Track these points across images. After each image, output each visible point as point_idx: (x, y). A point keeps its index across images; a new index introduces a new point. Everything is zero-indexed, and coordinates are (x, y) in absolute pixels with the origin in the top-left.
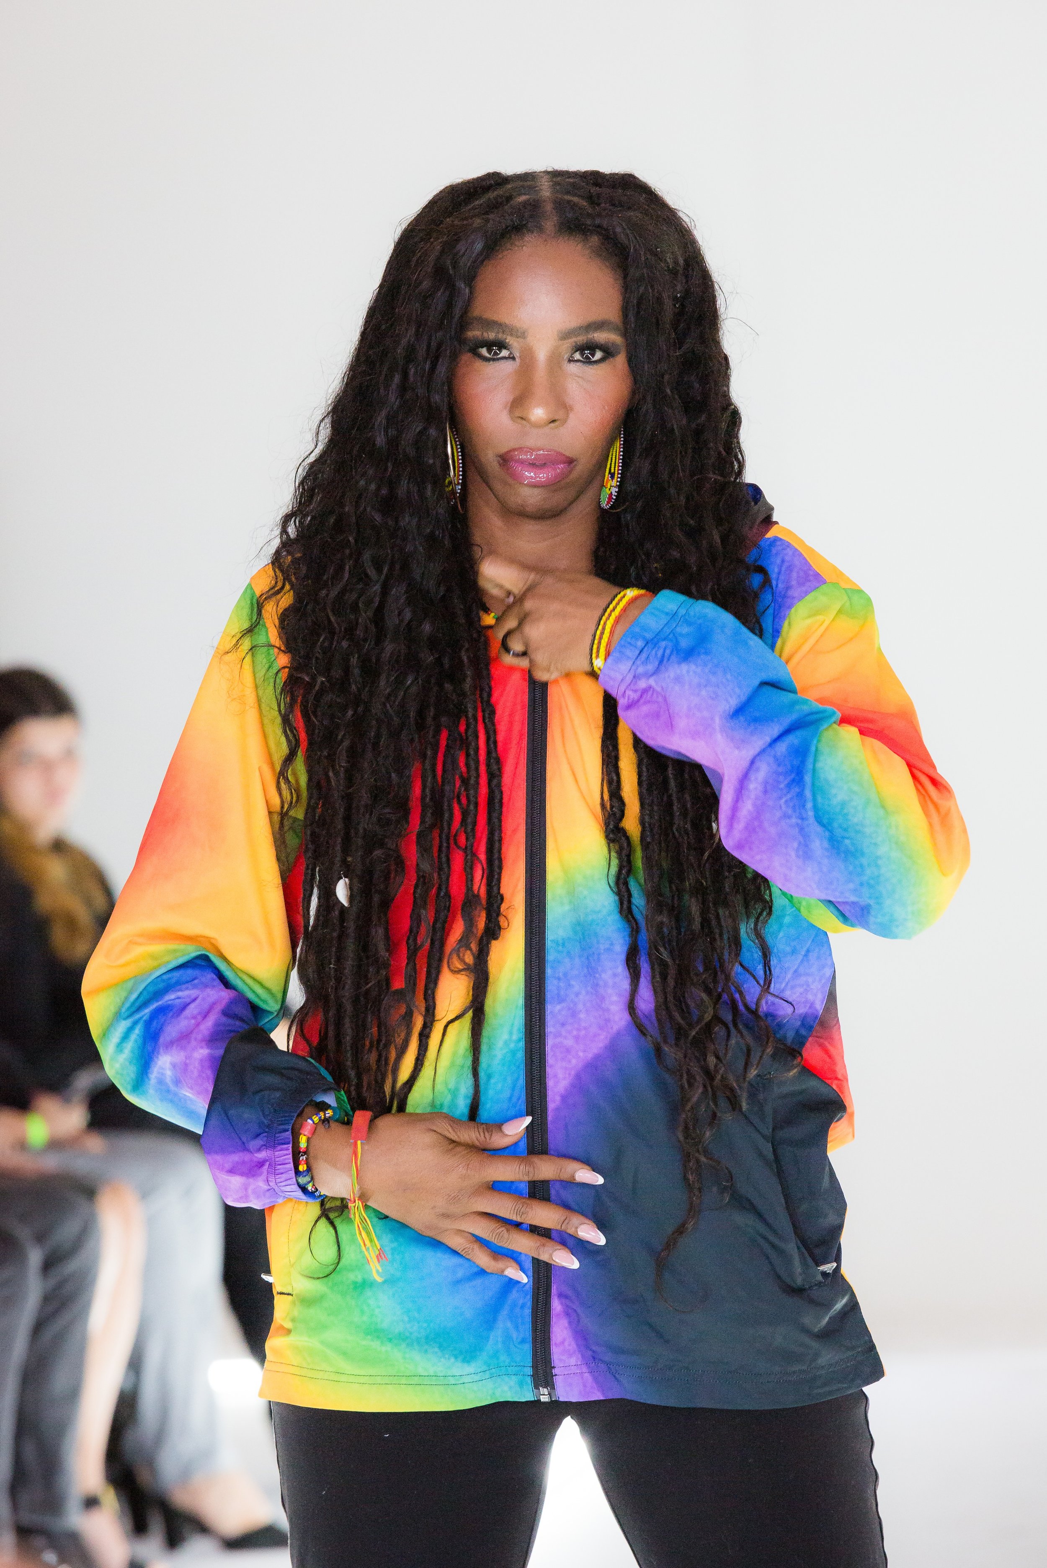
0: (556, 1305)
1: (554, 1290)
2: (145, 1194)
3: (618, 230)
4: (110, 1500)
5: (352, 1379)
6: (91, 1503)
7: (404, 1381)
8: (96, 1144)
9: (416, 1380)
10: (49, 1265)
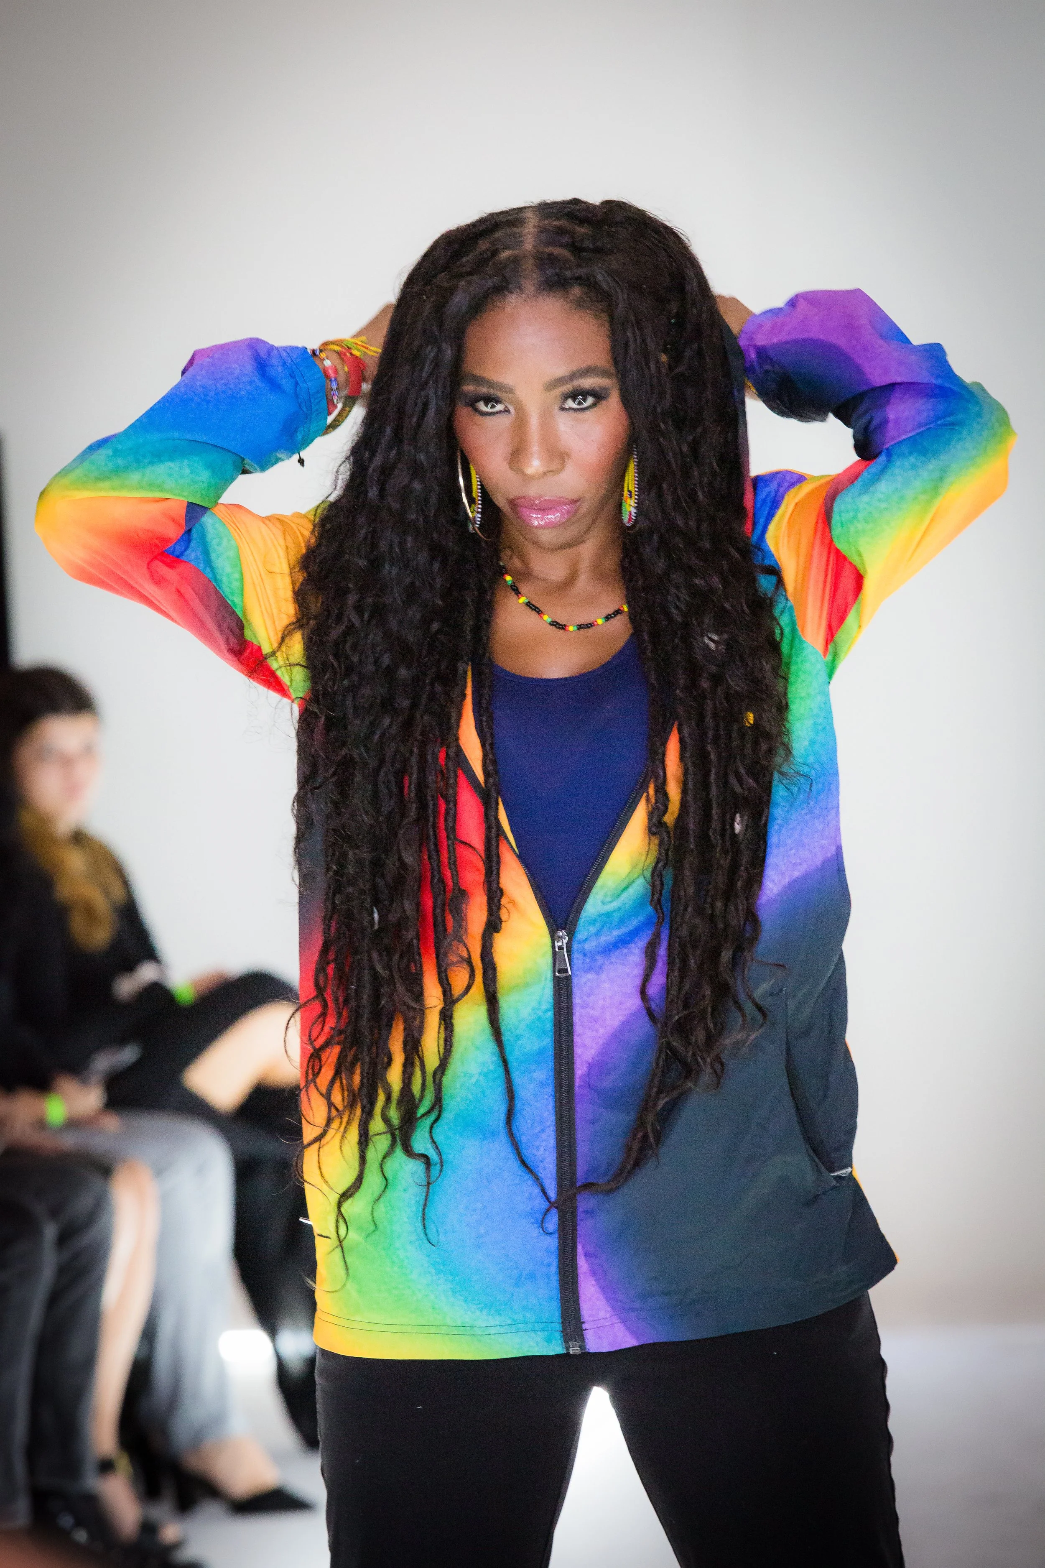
0: (583, 1264)
1: (580, 1249)
2: (159, 1172)
3: (599, 277)
4: (124, 1465)
5: (384, 1328)
6: (106, 1467)
7: (433, 1330)
8: (112, 1123)
9: (444, 1330)
10: (64, 1238)
